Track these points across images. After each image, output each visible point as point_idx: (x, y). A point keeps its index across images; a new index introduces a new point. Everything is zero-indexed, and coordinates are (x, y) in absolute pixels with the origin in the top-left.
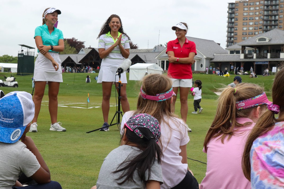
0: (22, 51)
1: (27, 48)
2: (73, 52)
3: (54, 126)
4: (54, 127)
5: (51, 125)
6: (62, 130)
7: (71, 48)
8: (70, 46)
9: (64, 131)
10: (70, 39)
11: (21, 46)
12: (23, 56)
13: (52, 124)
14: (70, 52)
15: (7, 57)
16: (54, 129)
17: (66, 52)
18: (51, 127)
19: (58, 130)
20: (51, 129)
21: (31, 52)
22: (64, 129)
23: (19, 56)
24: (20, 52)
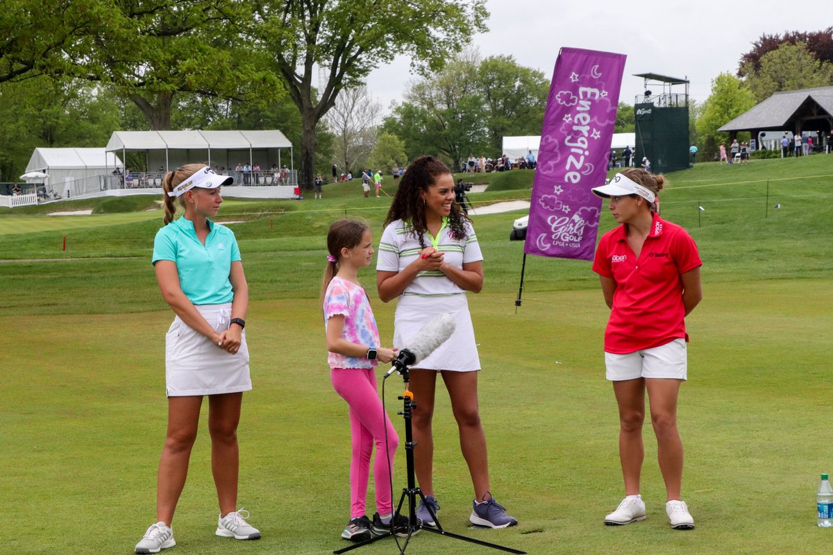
0: (648, 93)
1: (662, 83)
2: (827, 79)
3: (226, 523)
4: (228, 523)
5: (220, 519)
6: (246, 535)
7: (821, 64)
8: (816, 59)
9: (255, 538)
10: (820, 34)
11: (643, 78)
12: (649, 111)
13: (223, 517)
14: (818, 79)
15: (622, 110)
16: (226, 530)
17: (803, 81)
18: (220, 524)
19: (237, 537)
20: (219, 532)
21: (677, 96)
22: (255, 531)
23: (639, 112)
24: (641, 100)
